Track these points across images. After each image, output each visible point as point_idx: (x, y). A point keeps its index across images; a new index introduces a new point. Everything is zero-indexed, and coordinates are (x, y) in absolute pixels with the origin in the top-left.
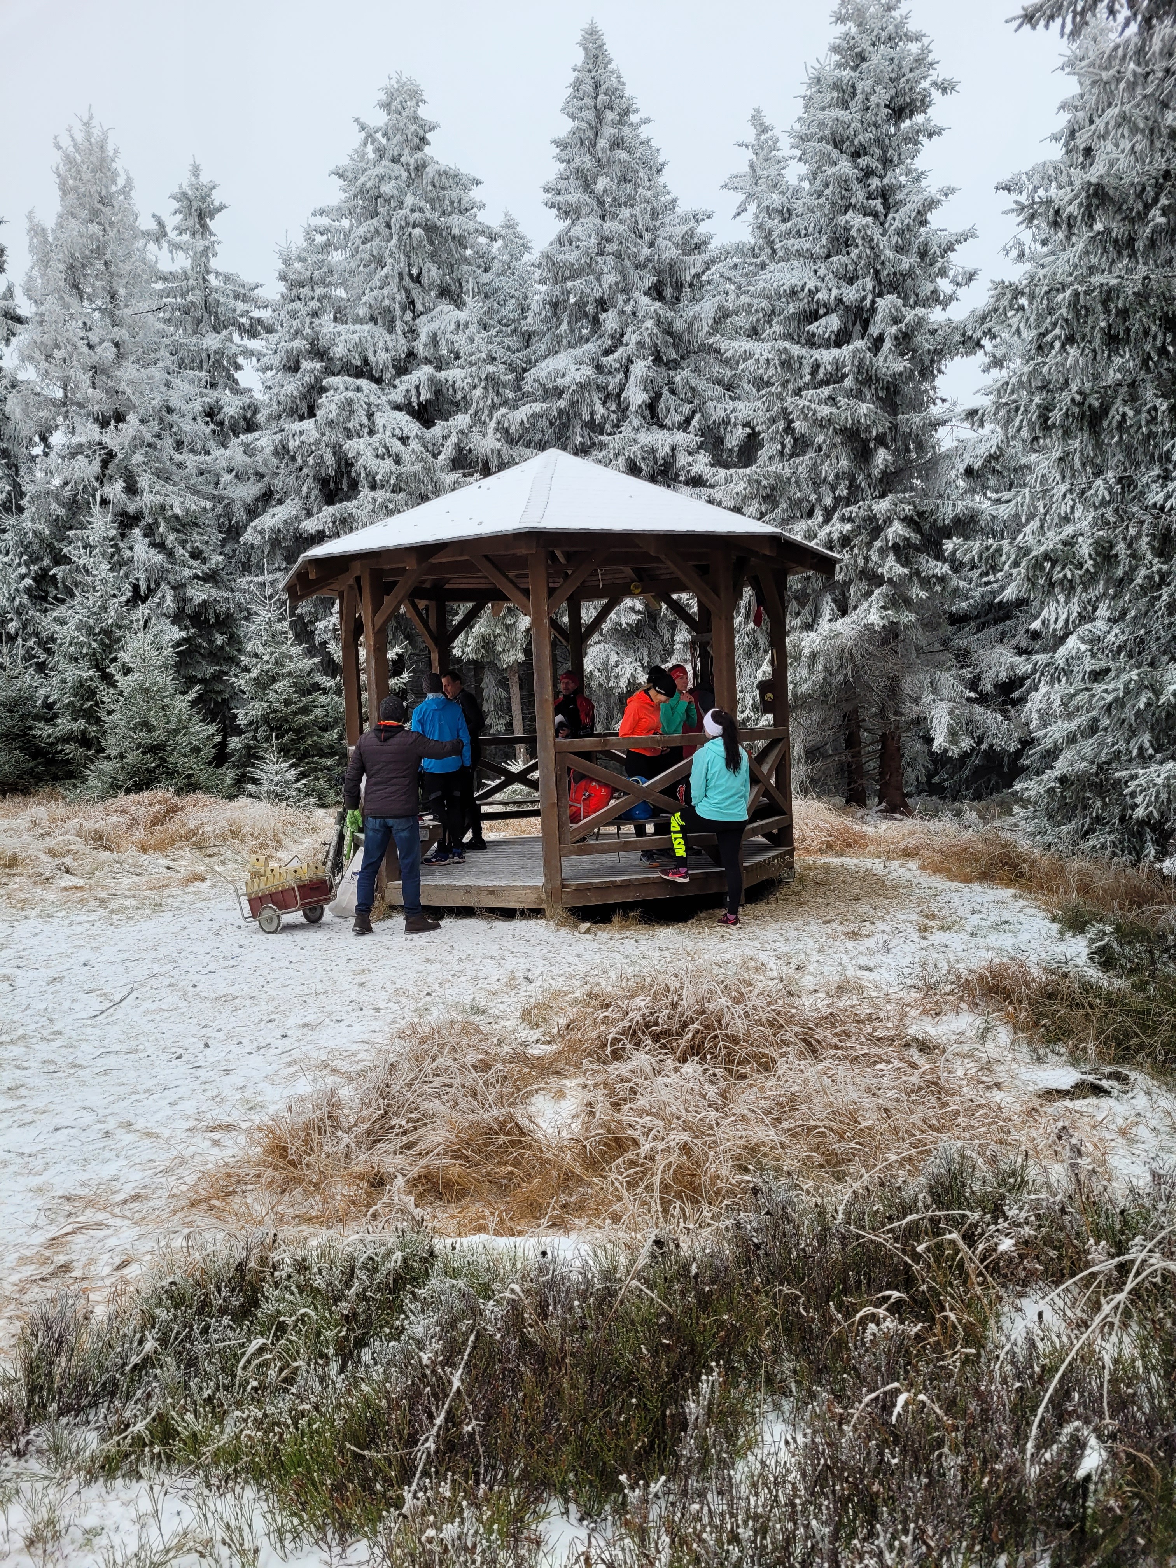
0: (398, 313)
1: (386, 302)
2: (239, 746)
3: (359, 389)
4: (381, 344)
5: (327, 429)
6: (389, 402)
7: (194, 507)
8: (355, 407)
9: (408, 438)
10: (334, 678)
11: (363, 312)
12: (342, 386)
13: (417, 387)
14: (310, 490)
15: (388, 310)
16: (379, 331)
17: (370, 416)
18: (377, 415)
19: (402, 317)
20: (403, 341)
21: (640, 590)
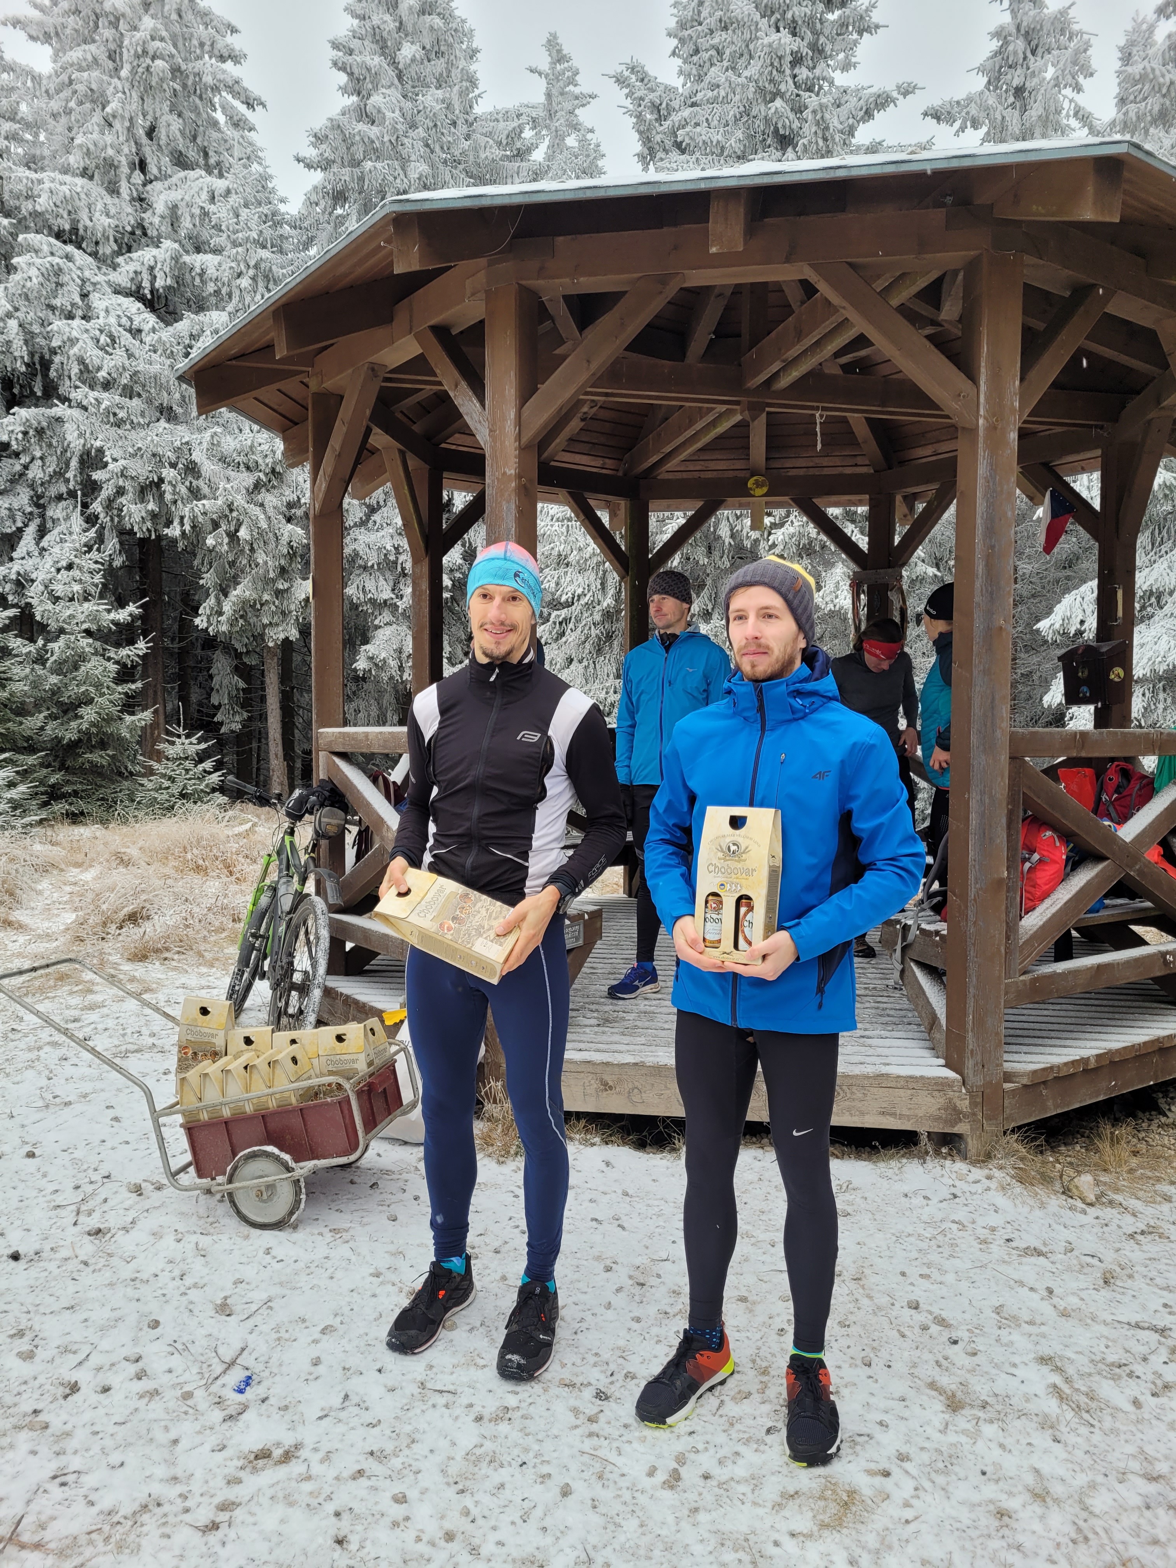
0: (125, 170)
1: (110, 152)
3: (68, 257)
4: (99, 206)
5: (22, 303)
6: (108, 283)
8: (65, 279)
9: (139, 331)
10: (35, 642)
11: (75, 160)
12: (45, 248)
13: (151, 269)
15: (110, 165)
16: (96, 189)
17: (84, 296)
18: (94, 298)
19: (129, 178)
20: (130, 210)
21: (765, 490)
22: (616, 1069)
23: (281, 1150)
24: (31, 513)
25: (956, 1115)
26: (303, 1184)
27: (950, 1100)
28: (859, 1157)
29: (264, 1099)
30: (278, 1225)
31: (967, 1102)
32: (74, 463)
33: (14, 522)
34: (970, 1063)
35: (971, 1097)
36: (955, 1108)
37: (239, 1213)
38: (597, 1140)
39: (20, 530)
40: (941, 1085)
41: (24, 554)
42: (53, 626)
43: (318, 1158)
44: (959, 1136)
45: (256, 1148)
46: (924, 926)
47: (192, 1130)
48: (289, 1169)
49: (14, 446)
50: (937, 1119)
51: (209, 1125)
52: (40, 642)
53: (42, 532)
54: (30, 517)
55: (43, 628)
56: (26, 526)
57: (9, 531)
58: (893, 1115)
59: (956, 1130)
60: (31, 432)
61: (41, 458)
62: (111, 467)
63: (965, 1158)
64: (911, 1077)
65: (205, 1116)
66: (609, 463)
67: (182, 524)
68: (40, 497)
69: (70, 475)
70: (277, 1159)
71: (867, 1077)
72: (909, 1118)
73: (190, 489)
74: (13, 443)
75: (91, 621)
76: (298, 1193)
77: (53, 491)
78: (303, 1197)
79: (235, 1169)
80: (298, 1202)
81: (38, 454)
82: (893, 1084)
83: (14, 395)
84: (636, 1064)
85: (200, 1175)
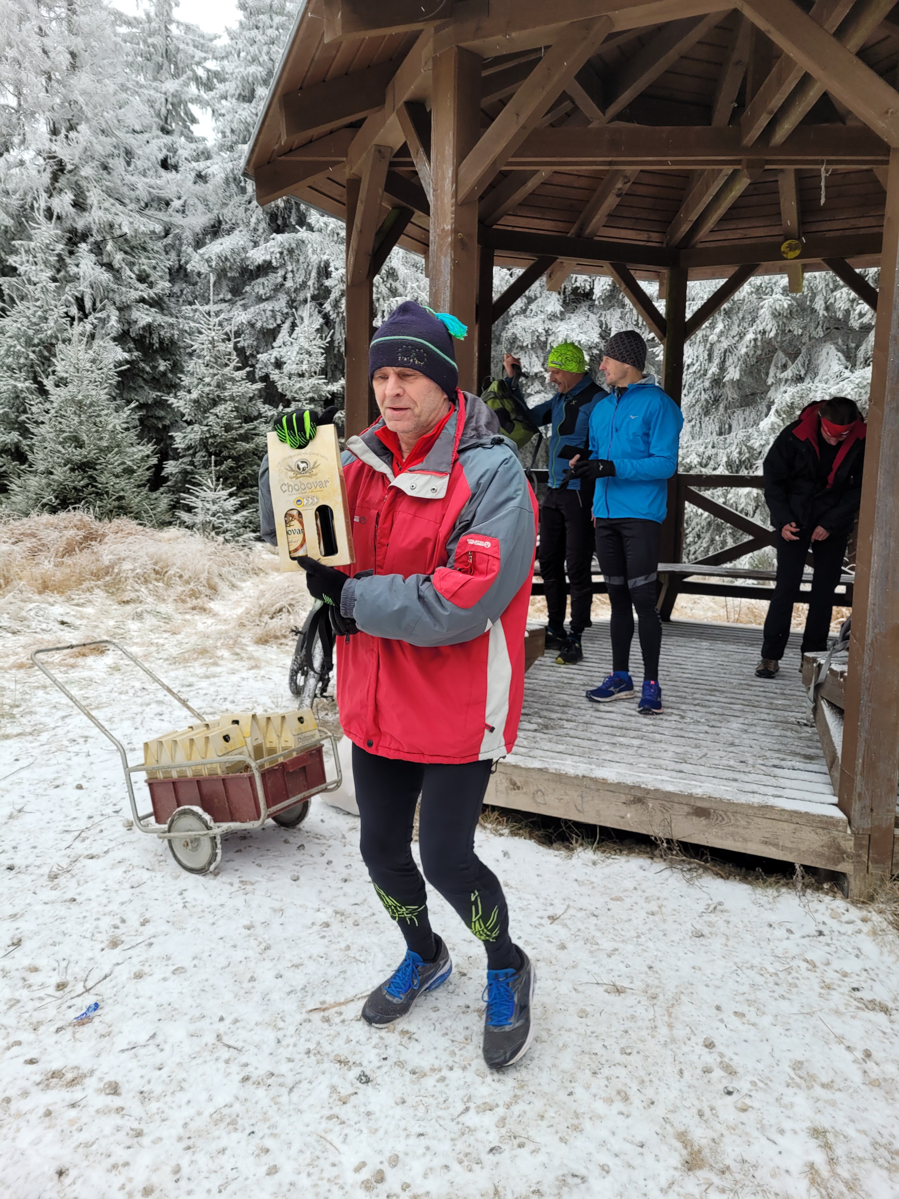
2: (175, 471)
7: (143, 228)
10: (277, 407)
14: (258, 221)
21: (798, 252)
22: (524, 772)
23: (206, 810)
24: (287, 313)
25: (840, 854)
26: (218, 841)
27: (834, 839)
28: (744, 879)
29: (199, 767)
30: (201, 871)
31: (852, 843)
32: (314, 274)
33: (276, 320)
34: (856, 807)
35: (856, 839)
36: (839, 848)
37: (175, 856)
38: (506, 831)
39: (279, 326)
40: (826, 823)
41: (281, 344)
42: (289, 396)
43: (233, 820)
44: (844, 875)
45: (187, 807)
46: (834, 667)
47: (152, 785)
48: (209, 828)
49: (274, 264)
50: (820, 855)
51: (162, 783)
52: (281, 407)
53: (294, 326)
54: (286, 316)
55: (282, 396)
56: (283, 323)
57: (271, 327)
58: (776, 845)
59: (839, 868)
60: (285, 252)
61: (292, 271)
62: (334, 274)
63: (846, 896)
64: (795, 812)
65: (160, 776)
66: (655, 236)
67: (383, 317)
68: (293, 301)
69: (310, 283)
70: (200, 817)
71: (751, 806)
72: (791, 850)
73: (390, 289)
74: (274, 261)
75: (314, 392)
76: (214, 847)
77: (301, 297)
78: (219, 851)
79: (172, 821)
80: (214, 855)
81: (290, 268)
82: (776, 817)
83: (278, 226)
84: (540, 770)
85: (158, 821)
